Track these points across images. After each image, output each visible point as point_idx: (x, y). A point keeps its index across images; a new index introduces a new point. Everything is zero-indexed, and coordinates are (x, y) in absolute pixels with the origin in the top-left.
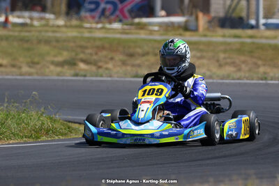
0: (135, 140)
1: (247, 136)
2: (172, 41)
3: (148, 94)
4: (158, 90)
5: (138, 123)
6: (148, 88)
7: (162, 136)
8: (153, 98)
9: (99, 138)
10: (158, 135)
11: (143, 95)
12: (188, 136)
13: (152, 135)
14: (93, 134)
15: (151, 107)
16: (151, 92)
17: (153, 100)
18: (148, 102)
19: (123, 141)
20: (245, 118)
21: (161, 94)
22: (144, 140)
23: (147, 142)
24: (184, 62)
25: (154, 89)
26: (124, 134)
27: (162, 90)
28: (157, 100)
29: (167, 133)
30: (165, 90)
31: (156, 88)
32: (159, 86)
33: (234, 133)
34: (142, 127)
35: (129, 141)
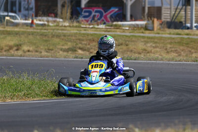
0: (91, 93)
1: (147, 91)
2: (106, 36)
3: (95, 67)
4: (100, 65)
5: (92, 83)
6: (94, 64)
7: (106, 91)
8: (98, 69)
9: (69, 92)
10: (104, 90)
11: (92, 68)
12: (120, 90)
13: (101, 90)
14: (65, 90)
15: (98, 74)
16: (96, 66)
17: (99, 70)
18: (96, 72)
19: (84, 94)
20: (146, 80)
21: (102, 67)
22: (96, 93)
23: (98, 94)
24: (112, 48)
25: (98, 65)
26: (84, 90)
27: (102, 65)
28: (100, 70)
29: (109, 89)
30: (104, 65)
31: (99, 64)
32: (100, 63)
33: (142, 89)
34: (94, 85)
35: (87, 94)
